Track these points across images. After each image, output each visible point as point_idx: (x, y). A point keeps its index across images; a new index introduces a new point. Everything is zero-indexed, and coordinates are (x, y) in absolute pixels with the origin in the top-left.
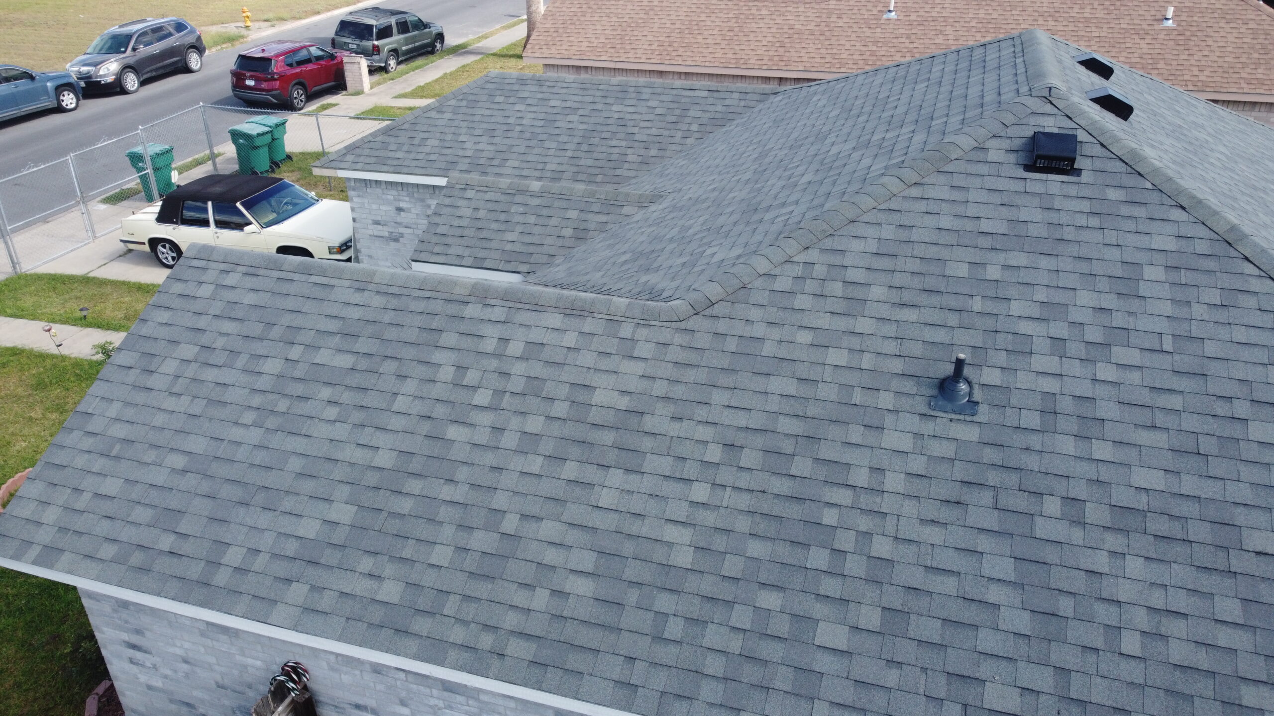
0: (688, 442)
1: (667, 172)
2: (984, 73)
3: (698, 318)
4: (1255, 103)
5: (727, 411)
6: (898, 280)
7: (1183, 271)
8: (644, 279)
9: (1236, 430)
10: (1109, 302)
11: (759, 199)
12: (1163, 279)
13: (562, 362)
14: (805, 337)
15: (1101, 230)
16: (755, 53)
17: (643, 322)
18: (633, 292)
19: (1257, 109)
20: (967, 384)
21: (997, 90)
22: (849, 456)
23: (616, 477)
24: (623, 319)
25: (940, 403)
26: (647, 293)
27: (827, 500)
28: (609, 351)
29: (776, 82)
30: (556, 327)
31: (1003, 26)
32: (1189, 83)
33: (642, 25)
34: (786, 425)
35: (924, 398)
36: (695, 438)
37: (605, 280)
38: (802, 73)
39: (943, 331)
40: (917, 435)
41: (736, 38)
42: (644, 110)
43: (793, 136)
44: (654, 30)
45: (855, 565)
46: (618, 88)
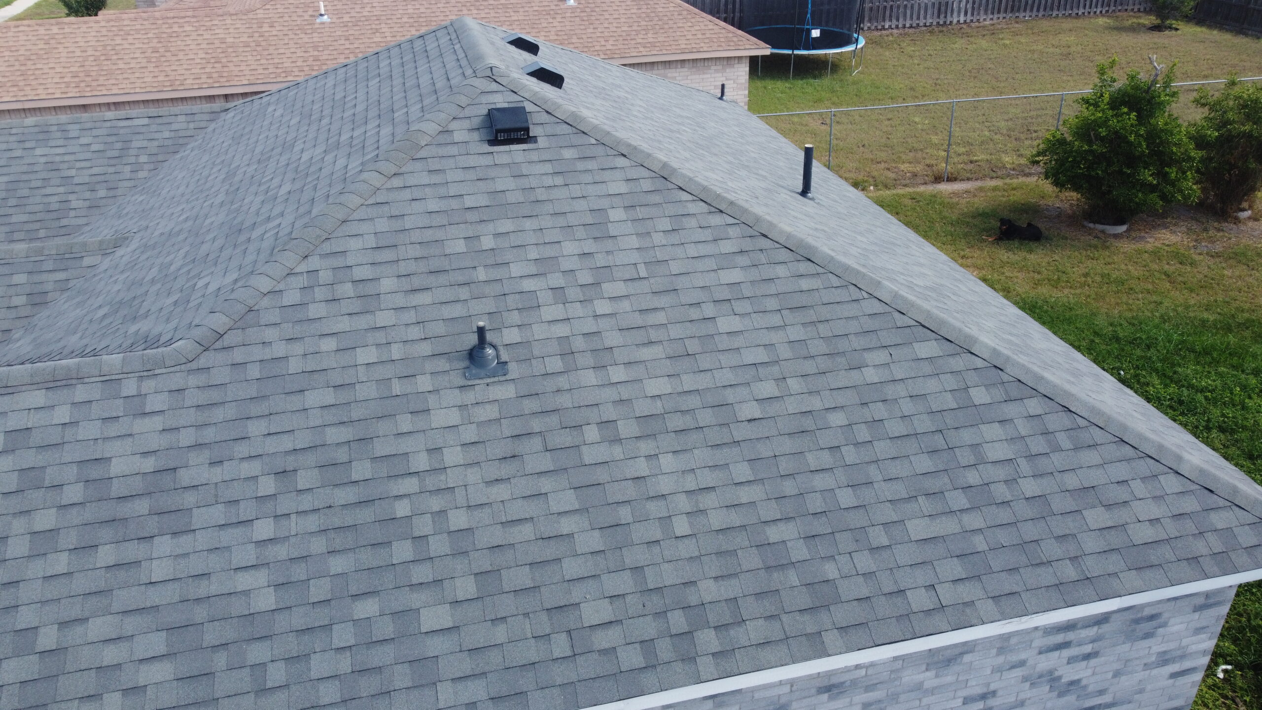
0: (235, 483)
1: (125, 212)
2: (429, 62)
3: (210, 354)
4: (653, 63)
5: (269, 439)
6: (403, 268)
7: (638, 208)
8: (133, 329)
9: (709, 328)
10: (589, 246)
11: (239, 219)
12: (625, 218)
13: (61, 441)
14: (330, 344)
15: (567, 187)
16: (190, 72)
17: (147, 373)
18: (124, 346)
19: (656, 68)
20: (492, 348)
21: (445, 76)
22: (406, 445)
23: (164, 545)
24: (120, 376)
25: (474, 371)
26: (142, 342)
27: (395, 493)
28: (115, 415)
29: (222, 100)
30: (40, 406)
31: (433, 19)
32: (600, 53)
33: (45, 56)
34: (334, 435)
35: (458, 371)
36: (242, 477)
37: (85, 342)
38: (247, 87)
39: (459, 306)
40: (462, 407)
41: (163, 59)
42: (76, 149)
43: (259, 149)
44: (62, 60)
45: (439, 545)
46: (36, 129)
